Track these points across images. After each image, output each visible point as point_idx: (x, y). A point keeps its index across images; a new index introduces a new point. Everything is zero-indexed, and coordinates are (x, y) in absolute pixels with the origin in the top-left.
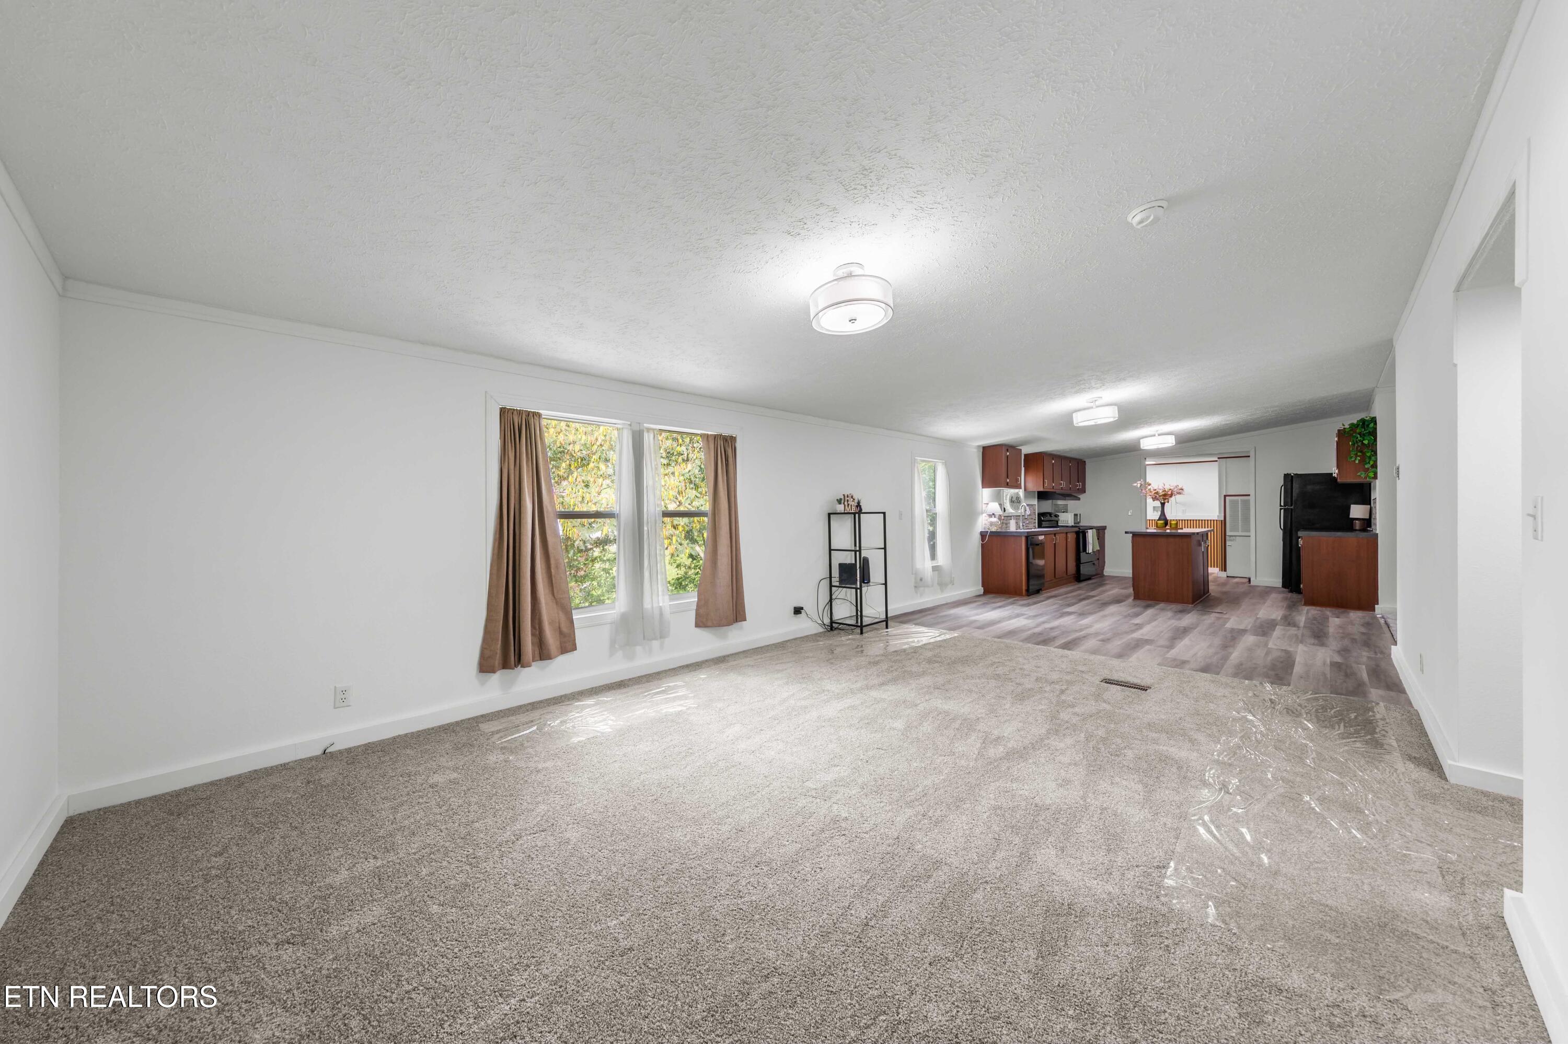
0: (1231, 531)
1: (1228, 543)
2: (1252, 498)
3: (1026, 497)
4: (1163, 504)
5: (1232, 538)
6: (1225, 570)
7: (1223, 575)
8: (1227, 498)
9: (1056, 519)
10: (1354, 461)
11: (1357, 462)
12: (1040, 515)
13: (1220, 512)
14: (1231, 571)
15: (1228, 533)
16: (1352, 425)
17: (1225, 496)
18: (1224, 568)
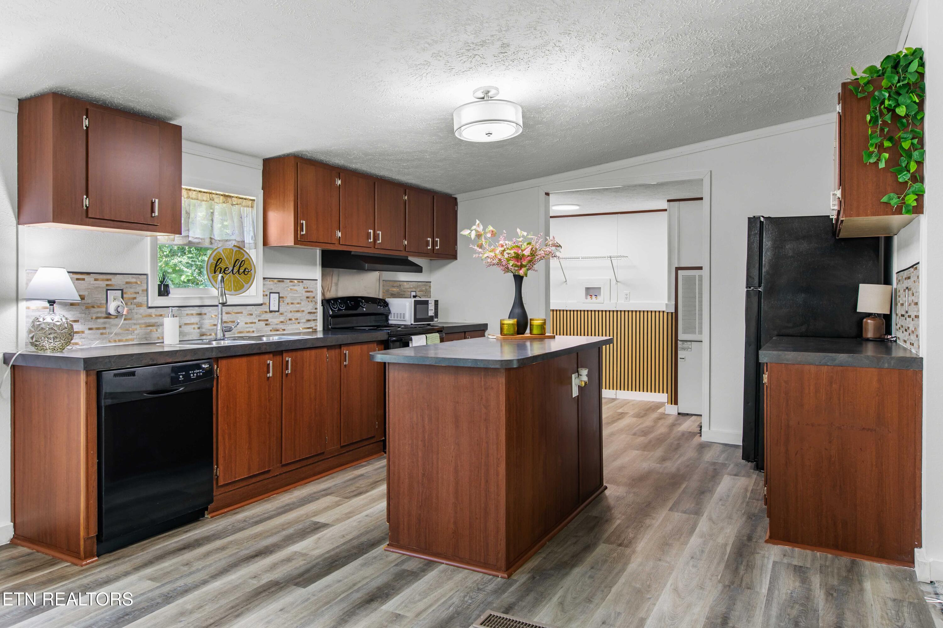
0: (685, 332)
1: (681, 354)
2: (705, 273)
3: (267, 260)
4: (519, 280)
5: (686, 345)
6: (676, 403)
7: (672, 410)
8: (680, 272)
9: (380, 309)
10: (876, 163)
11: (882, 165)
12: (327, 302)
13: (669, 299)
14: (684, 406)
15: (681, 336)
16: (872, 69)
17: (677, 269)
18: (674, 400)
